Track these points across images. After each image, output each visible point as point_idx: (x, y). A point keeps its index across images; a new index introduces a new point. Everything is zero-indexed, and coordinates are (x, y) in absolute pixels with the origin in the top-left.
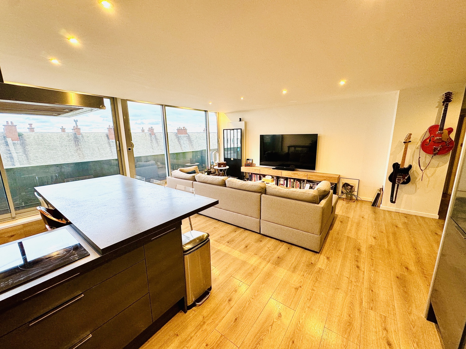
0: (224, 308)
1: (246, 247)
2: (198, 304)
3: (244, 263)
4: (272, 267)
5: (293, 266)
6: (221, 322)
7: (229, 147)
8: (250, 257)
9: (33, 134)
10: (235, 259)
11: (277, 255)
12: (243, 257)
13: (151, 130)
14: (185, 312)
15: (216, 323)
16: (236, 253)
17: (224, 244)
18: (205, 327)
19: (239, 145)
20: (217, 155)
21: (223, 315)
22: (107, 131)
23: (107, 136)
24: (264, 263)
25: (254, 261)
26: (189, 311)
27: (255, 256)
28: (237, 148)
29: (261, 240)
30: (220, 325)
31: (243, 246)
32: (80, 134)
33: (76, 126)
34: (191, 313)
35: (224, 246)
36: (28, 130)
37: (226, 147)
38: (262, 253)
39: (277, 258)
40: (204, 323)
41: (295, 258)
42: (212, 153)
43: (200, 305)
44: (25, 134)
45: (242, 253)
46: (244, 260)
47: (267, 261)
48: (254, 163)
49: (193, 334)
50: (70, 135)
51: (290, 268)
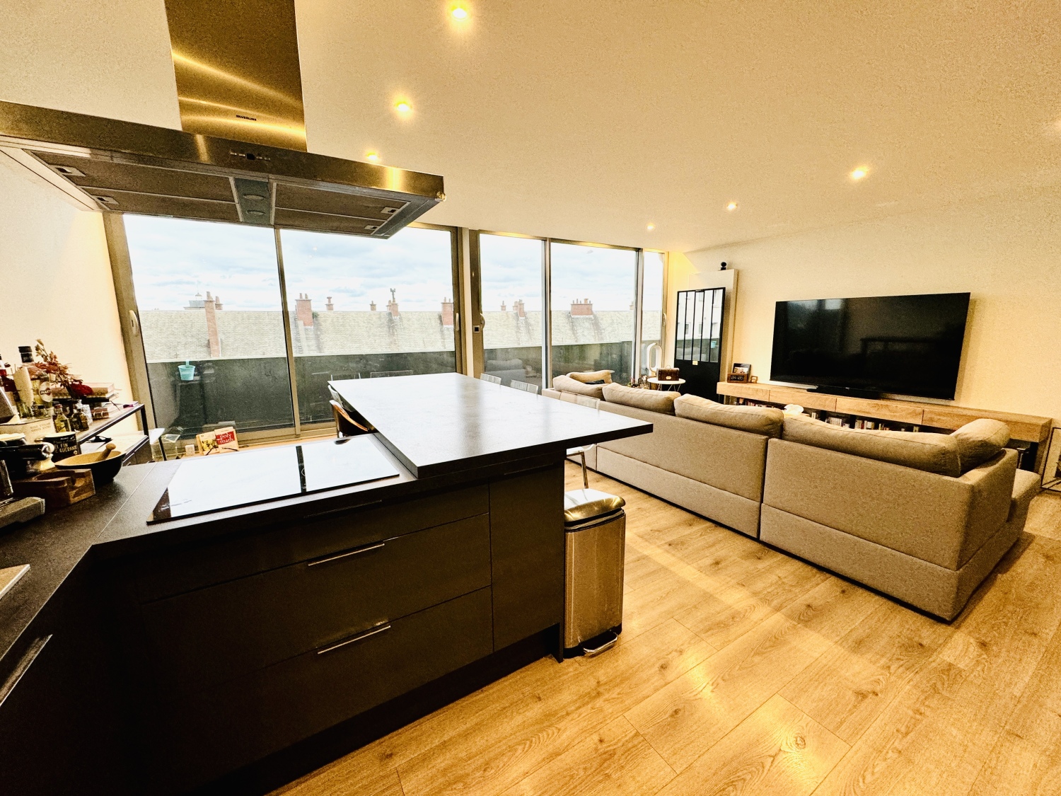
0: (649, 680)
1: (717, 563)
2: (588, 651)
3: (708, 598)
4: (788, 624)
5: (855, 636)
6: (638, 706)
7: (689, 337)
8: (723, 588)
9: (330, 313)
10: (683, 584)
11: (805, 600)
12: (708, 583)
13: (519, 305)
14: (560, 661)
15: (626, 703)
16: (688, 572)
17: (659, 547)
18: (599, 703)
19: (716, 335)
20: (659, 353)
21: (645, 693)
22: (439, 309)
23: (440, 318)
24: (762, 611)
25: (735, 598)
26: (567, 661)
27: (741, 588)
28: (711, 340)
29: (759, 555)
30: (636, 710)
31: (709, 561)
32: (397, 313)
33: (392, 301)
34: (571, 666)
35: (659, 551)
36: (325, 308)
37: (681, 337)
38: (759, 585)
39: (805, 607)
40: (599, 694)
41: (863, 618)
42: (646, 348)
43: (593, 656)
44: (321, 315)
45: (703, 575)
46: (708, 591)
47: (772, 605)
48: (753, 373)
49: (573, 708)
50: (382, 316)
51: (845, 638)
